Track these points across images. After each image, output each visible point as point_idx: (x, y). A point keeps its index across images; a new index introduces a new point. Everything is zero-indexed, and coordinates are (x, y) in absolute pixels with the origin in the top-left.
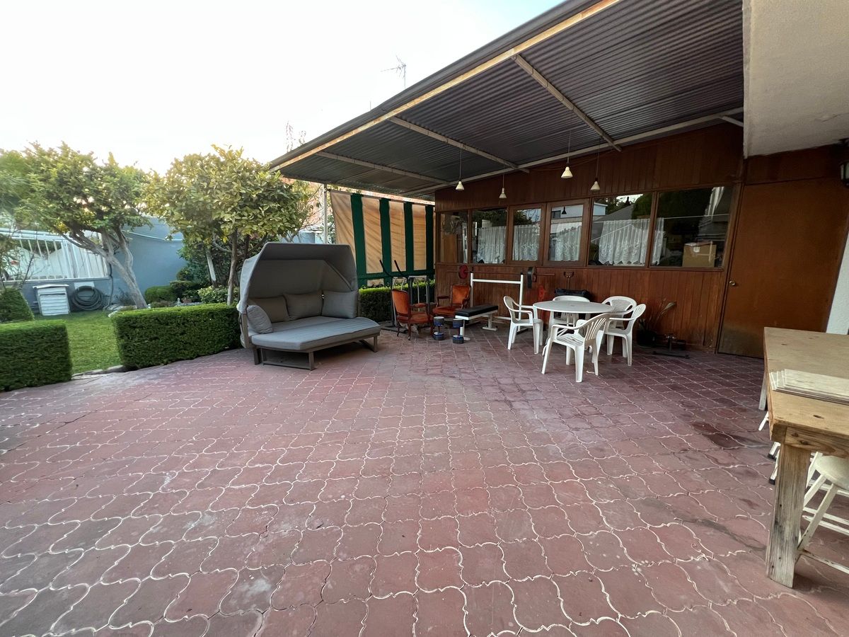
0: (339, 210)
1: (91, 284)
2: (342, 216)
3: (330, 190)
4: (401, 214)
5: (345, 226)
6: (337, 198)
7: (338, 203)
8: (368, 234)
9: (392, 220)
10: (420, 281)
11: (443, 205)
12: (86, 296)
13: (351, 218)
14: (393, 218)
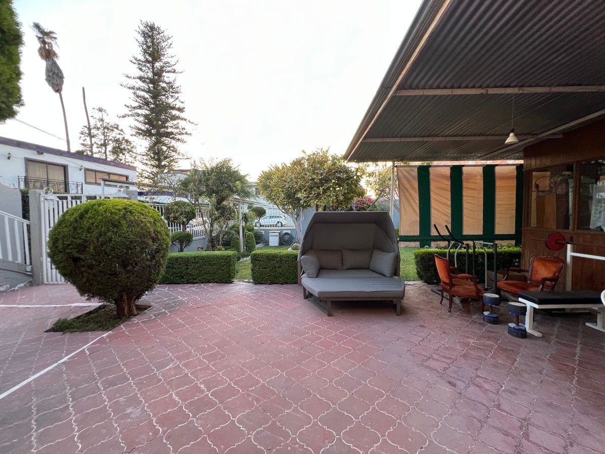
0: (404, 181)
1: (289, 232)
2: (408, 186)
3: (396, 166)
4: (479, 177)
5: (410, 194)
6: (403, 171)
7: (404, 176)
8: (434, 199)
9: (465, 185)
10: (505, 246)
11: (534, 163)
12: (286, 237)
13: (416, 186)
14: (465, 182)
